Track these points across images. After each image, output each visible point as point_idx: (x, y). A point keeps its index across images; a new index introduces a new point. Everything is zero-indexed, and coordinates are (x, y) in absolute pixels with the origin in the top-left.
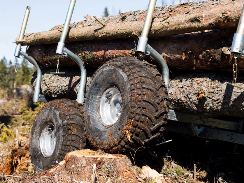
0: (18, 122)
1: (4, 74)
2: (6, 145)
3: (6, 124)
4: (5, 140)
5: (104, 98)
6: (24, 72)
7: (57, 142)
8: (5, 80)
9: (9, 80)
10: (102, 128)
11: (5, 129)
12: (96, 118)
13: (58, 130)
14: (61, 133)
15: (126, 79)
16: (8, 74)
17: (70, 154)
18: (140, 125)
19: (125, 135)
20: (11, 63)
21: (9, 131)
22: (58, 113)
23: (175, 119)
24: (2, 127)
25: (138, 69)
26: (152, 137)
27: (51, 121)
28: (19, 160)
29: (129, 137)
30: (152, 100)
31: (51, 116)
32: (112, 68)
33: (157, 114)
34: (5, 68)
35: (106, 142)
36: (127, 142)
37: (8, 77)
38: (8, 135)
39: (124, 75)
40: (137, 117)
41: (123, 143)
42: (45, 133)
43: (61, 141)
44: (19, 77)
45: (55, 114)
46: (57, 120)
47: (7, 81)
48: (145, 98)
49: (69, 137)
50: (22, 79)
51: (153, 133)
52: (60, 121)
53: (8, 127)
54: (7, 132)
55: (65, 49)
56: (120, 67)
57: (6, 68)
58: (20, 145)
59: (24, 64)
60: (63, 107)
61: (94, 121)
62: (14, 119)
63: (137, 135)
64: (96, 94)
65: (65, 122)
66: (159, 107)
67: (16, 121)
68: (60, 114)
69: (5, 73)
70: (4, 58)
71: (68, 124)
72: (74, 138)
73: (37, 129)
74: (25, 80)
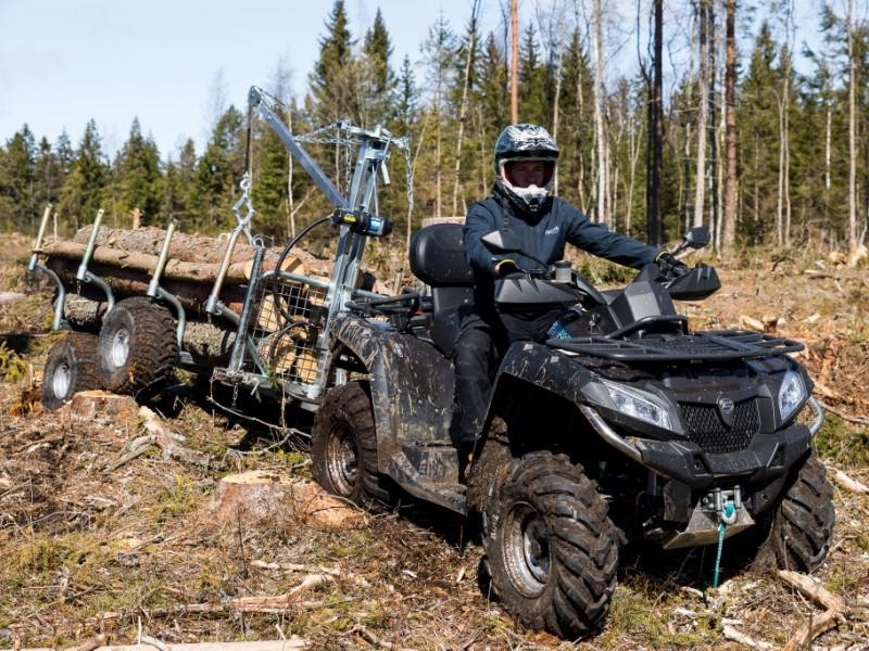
0: (41, 348)
1: (22, 181)
2: (15, 386)
3: (17, 352)
4: (15, 378)
5: (117, 339)
6: (88, 177)
7: (71, 381)
8: (26, 196)
9: (40, 200)
10: (112, 369)
11: (16, 359)
12: (107, 359)
13: (73, 369)
14: (76, 372)
15: (133, 322)
16: (36, 180)
17: (77, 394)
18: (143, 367)
19: (129, 377)
20: (45, 146)
21: (23, 363)
22: (73, 349)
23: (191, 362)
24: (11, 357)
25: (145, 313)
26: (156, 380)
27: (66, 359)
28: (31, 405)
29: (132, 379)
30: (155, 345)
31: (66, 353)
32: (124, 309)
33: (160, 358)
34: (28, 160)
35: (113, 382)
36: (131, 384)
37: (34, 190)
38: (20, 371)
39: (132, 318)
40: (140, 360)
41: (127, 384)
42: (60, 371)
43: (74, 381)
44: (70, 192)
45: (70, 351)
46: (71, 357)
47: (33, 200)
48: (148, 343)
49: (83, 378)
50: (79, 200)
51: (157, 375)
52: (75, 359)
53: (21, 357)
54: (19, 366)
55: (88, 273)
56: (130, 309)
57: (31, 162)
58: (34, 386)
59: (87, 152)
60: (80, 344)
61: (106, 362)
62: (34, 341)
63: (141, 377)
64: (109, 333)
65: (80, 360)
66: (163, 351)
67: (37, 344)
68: (76, 352)
69: (29, 178)
70: (26, 131)
71: (83, 363)
72: (88, 378)
73: (51, 367)
74: (90, 200)
